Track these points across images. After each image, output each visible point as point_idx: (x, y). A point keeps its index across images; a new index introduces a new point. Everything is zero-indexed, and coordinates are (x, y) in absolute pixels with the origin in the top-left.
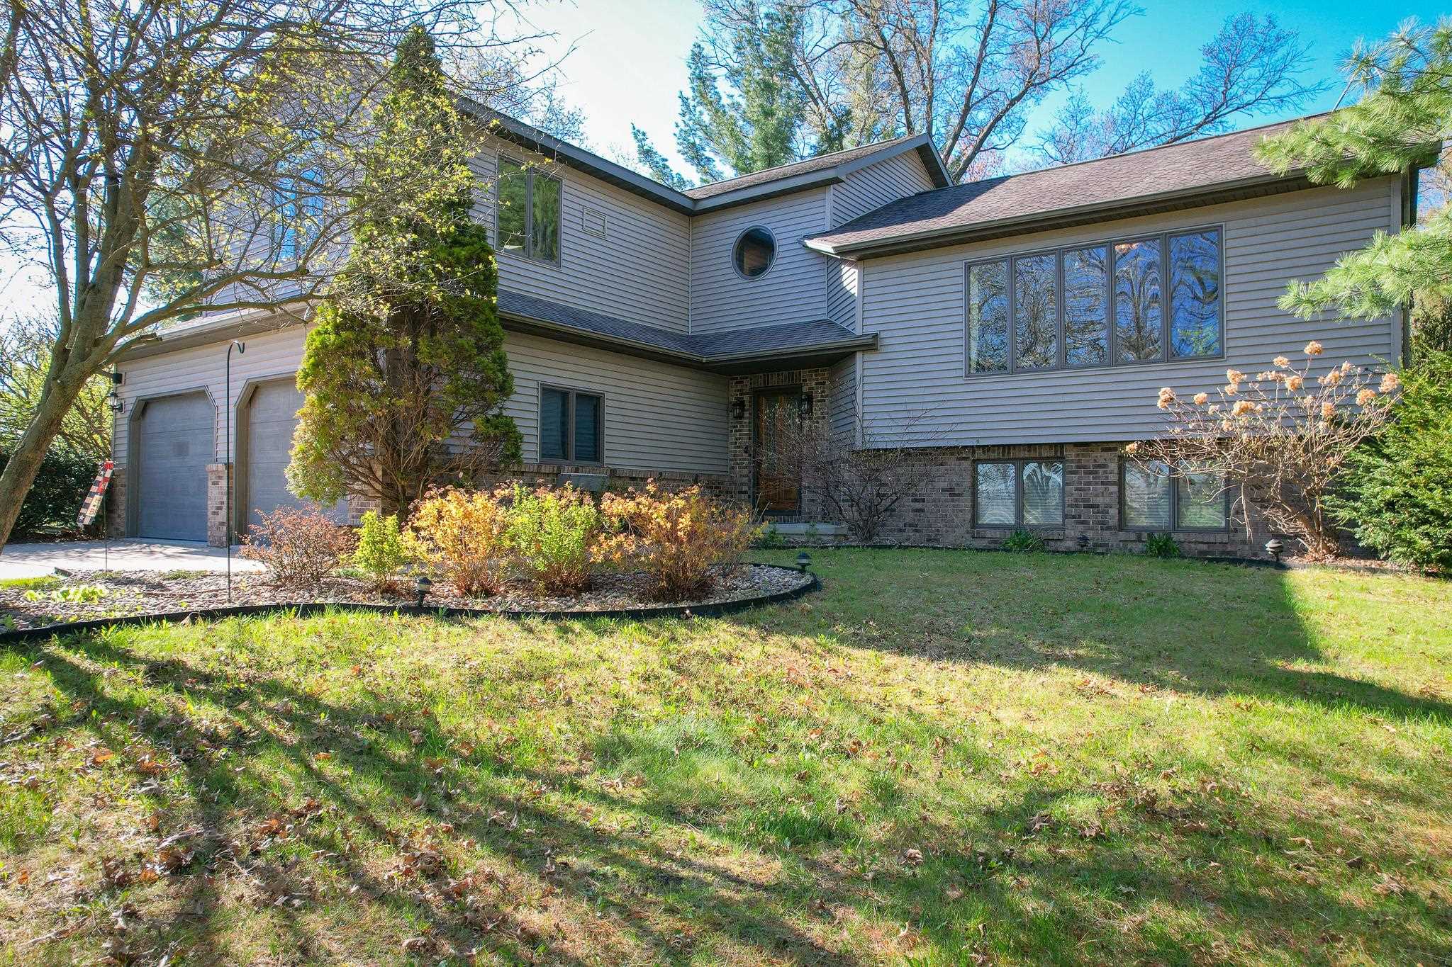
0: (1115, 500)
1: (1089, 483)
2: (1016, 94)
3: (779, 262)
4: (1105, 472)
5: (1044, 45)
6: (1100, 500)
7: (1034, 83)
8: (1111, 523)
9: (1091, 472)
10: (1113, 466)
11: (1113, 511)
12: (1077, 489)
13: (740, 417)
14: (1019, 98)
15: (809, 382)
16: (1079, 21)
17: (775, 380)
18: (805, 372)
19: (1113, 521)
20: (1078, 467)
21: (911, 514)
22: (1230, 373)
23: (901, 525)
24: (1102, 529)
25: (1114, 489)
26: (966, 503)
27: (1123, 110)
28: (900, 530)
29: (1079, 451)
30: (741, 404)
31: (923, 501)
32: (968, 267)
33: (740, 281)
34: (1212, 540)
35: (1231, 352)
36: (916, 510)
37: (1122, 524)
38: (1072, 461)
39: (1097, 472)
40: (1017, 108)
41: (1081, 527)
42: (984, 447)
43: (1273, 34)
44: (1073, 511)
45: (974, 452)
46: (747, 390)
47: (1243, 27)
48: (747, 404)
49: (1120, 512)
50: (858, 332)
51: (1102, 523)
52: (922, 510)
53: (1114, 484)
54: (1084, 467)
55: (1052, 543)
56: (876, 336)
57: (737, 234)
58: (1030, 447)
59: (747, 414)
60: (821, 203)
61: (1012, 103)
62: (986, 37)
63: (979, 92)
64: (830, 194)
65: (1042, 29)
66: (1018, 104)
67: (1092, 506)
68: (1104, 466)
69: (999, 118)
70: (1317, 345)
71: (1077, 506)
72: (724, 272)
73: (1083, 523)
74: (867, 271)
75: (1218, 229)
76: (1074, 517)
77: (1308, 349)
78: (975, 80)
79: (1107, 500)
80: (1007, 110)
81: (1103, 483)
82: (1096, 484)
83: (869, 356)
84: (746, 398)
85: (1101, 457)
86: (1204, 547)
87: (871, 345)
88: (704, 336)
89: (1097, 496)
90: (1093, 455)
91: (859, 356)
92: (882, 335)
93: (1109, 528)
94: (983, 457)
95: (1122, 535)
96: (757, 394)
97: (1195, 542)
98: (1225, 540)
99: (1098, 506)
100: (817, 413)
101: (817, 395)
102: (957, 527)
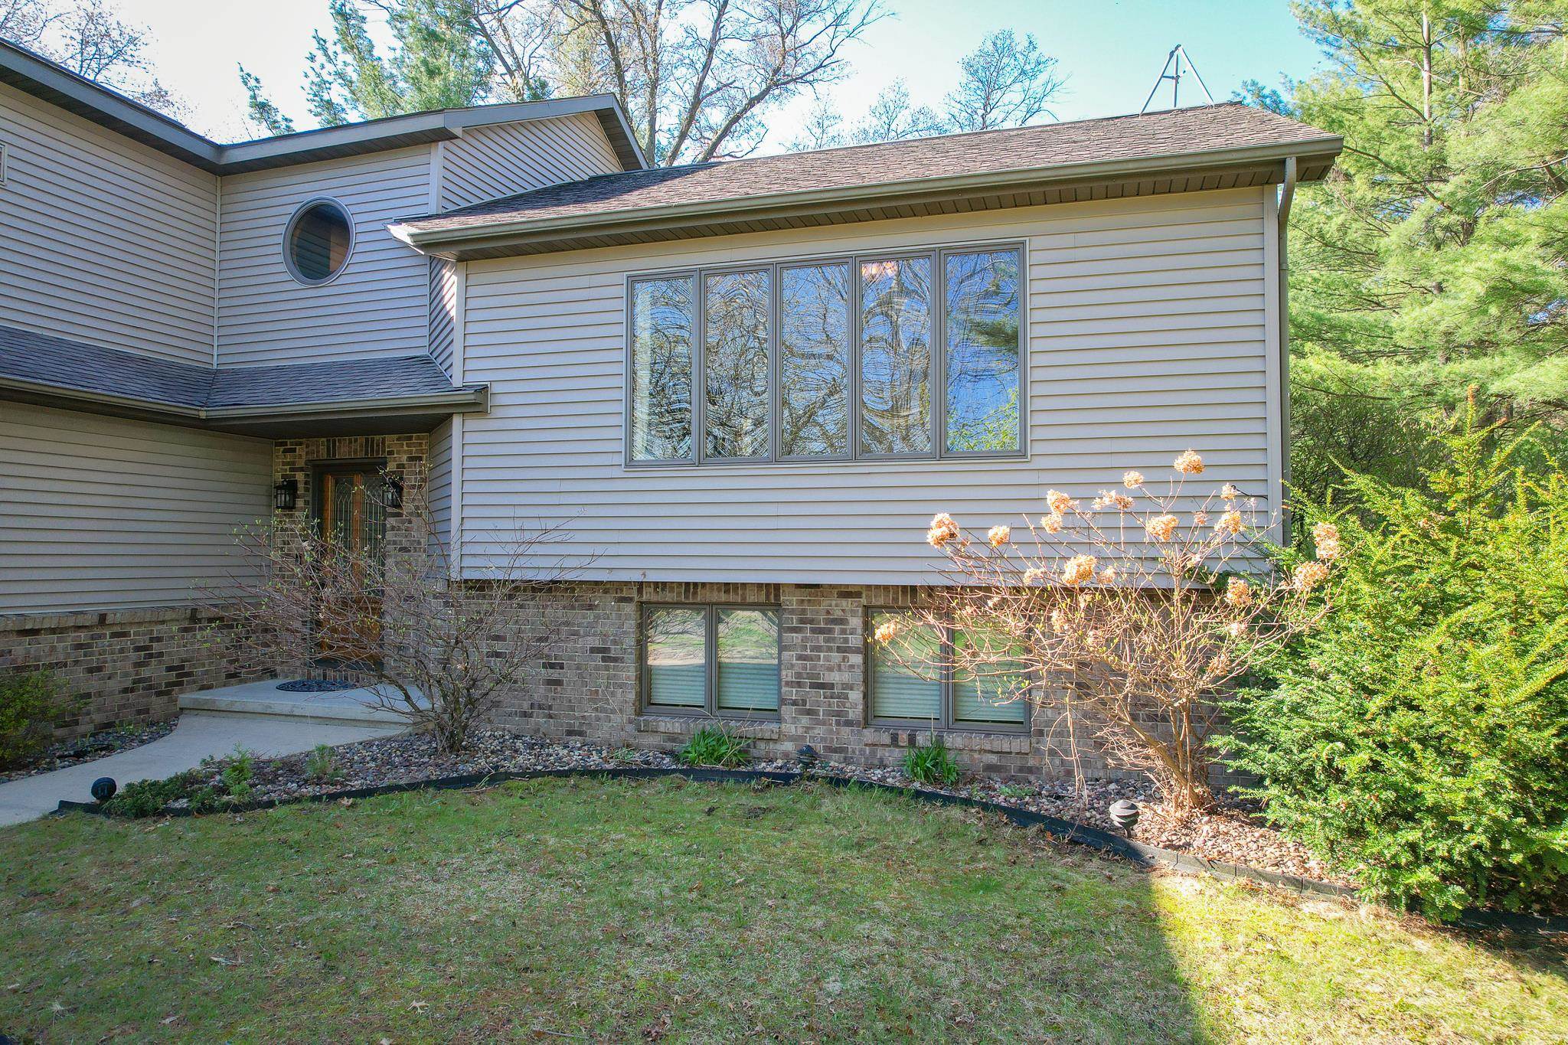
0: (858, 676)
1: (818, 649)
2: (756, 93)
3: (357, 258)
4: (843, 632)
5: (789, 40)
6: (835, 677)
7: (777, 82)
8: (851, 716)
9: (821, 631)
10: (856, 622)
11: (856, 696)
12: (800, 658)
13: (290, 507)
14: (759, 98)
15: (398, 453)
16: (829, 17)
17: (347, 450)
18: (391, 440)
19: (855, 713)
20: (802, 621)
21: (542, 689)
22: (1051, 496)
23: (526, 706)
24: (838, 723)
25: (857, 659)
26: (628, 673)
27: (875, 121)
28: (525, 714)
29: (804, 595)
30: (290, 487)
31: (562, 667)
32: (633, 281)
33: (297, 285)
34: (1006, 748)
35: (1038, 448)
36: (550, 682)
37: (870, 717)
38: (792, 612)
39: (830, 631)
40: (757, 109)
41: (805, 720)
42: (656, 584)
43: (1033, 56)
44: (793, 693)
45: (640, 591)
46: (301, 463)
47: (1002, 46)
48: (301, 486)
49: (865, 696)
50: (457, 382)
51: (838, 714)
52: (559, 683)
53: (857, 651)
54: (811, 622)
55: (762, 745)
56: (483, 390)
57: (293, 209)
58: (727, 587)
59: (300, 503)
60: (422, 169)
61: (752, 102)
62: (720, 16)
63: (710, 83)
64: (438, 154)
65: (787, 21)
66: (758, 106)
67: (822, 686)
68: (842, 621)
69: (736, 120)
70: (1196, 458)
71: (799, 685)
72: (274, 269)
73: (809, 712)
74: (473, 279)
75: (1016, 248)
76: (795, 703)
77: (1181, 463)
78: (706, 67)
79: (845, 677)
80: (745, 110)
81: (839, 650)
82: (830, 649)
83: (473, 424)
84: (300, 477)
85: (841, 607)
86: (993, 759)
87: (477, 403)
88: (235, 372)
89: (830, 669)
90: (825, 604)
91: (457, 421)
92: (496, 388)
93: (849, 723)
94: (654, 598)
95: (869, 735)
96: (320, 471)
97: (980, 751)
98: (1026, 749)
99: (831, 686)
100: (408, 507)
101: (410, 480)
102: (613, 711)
